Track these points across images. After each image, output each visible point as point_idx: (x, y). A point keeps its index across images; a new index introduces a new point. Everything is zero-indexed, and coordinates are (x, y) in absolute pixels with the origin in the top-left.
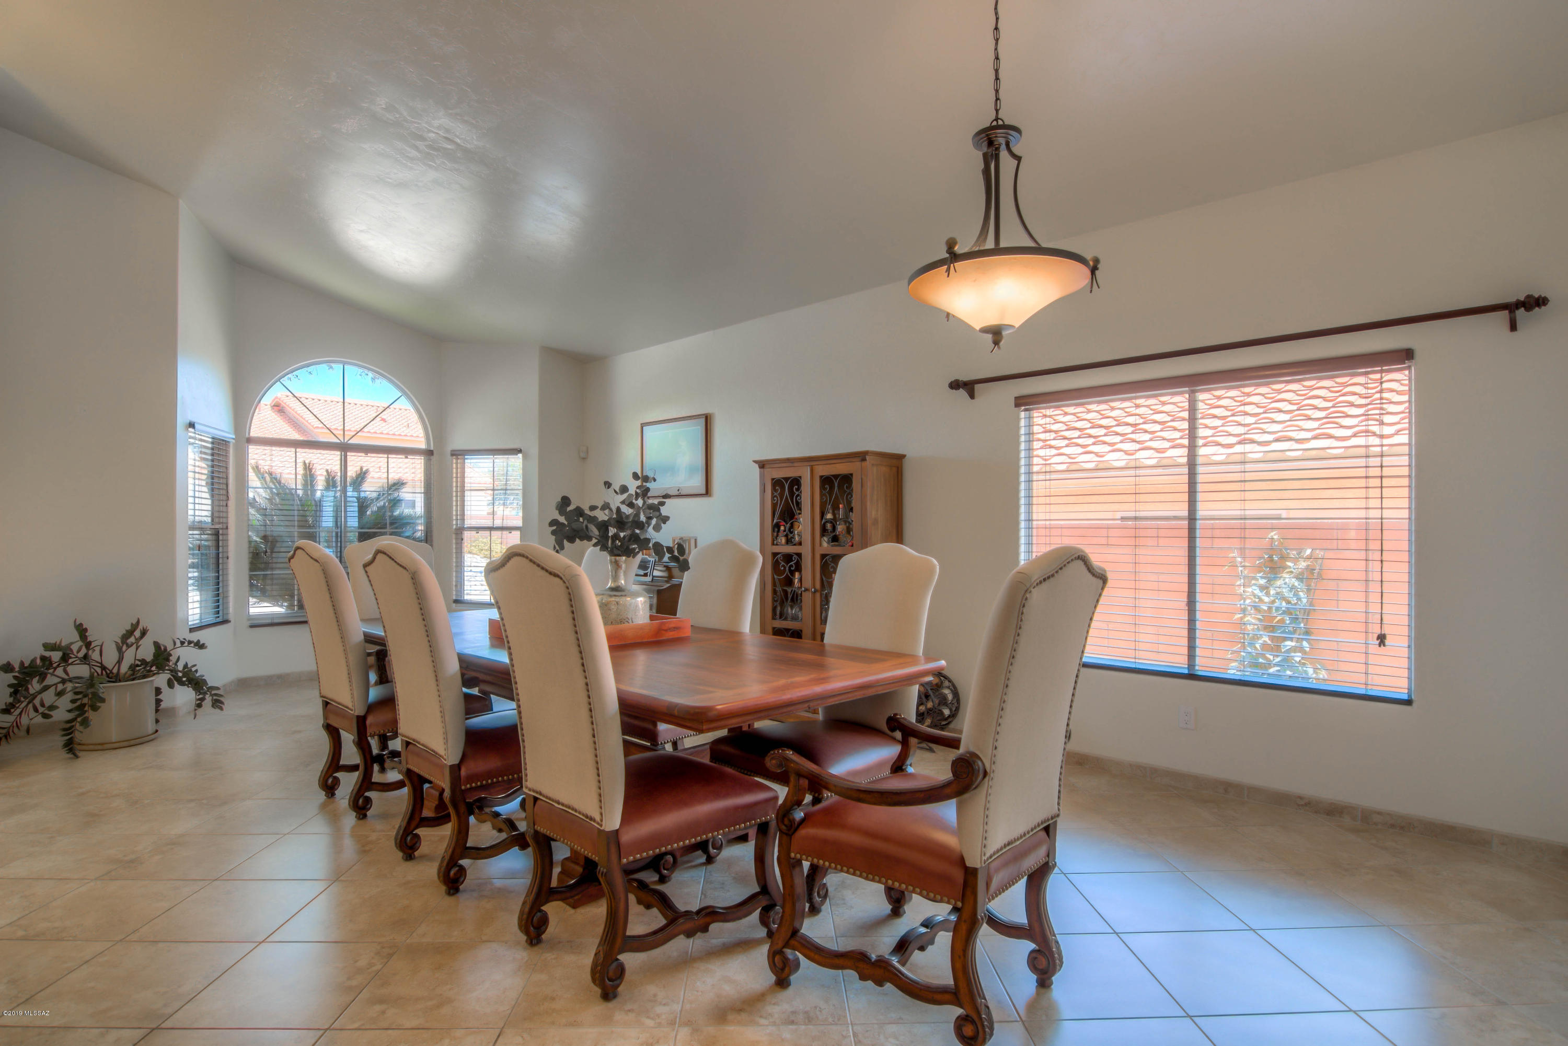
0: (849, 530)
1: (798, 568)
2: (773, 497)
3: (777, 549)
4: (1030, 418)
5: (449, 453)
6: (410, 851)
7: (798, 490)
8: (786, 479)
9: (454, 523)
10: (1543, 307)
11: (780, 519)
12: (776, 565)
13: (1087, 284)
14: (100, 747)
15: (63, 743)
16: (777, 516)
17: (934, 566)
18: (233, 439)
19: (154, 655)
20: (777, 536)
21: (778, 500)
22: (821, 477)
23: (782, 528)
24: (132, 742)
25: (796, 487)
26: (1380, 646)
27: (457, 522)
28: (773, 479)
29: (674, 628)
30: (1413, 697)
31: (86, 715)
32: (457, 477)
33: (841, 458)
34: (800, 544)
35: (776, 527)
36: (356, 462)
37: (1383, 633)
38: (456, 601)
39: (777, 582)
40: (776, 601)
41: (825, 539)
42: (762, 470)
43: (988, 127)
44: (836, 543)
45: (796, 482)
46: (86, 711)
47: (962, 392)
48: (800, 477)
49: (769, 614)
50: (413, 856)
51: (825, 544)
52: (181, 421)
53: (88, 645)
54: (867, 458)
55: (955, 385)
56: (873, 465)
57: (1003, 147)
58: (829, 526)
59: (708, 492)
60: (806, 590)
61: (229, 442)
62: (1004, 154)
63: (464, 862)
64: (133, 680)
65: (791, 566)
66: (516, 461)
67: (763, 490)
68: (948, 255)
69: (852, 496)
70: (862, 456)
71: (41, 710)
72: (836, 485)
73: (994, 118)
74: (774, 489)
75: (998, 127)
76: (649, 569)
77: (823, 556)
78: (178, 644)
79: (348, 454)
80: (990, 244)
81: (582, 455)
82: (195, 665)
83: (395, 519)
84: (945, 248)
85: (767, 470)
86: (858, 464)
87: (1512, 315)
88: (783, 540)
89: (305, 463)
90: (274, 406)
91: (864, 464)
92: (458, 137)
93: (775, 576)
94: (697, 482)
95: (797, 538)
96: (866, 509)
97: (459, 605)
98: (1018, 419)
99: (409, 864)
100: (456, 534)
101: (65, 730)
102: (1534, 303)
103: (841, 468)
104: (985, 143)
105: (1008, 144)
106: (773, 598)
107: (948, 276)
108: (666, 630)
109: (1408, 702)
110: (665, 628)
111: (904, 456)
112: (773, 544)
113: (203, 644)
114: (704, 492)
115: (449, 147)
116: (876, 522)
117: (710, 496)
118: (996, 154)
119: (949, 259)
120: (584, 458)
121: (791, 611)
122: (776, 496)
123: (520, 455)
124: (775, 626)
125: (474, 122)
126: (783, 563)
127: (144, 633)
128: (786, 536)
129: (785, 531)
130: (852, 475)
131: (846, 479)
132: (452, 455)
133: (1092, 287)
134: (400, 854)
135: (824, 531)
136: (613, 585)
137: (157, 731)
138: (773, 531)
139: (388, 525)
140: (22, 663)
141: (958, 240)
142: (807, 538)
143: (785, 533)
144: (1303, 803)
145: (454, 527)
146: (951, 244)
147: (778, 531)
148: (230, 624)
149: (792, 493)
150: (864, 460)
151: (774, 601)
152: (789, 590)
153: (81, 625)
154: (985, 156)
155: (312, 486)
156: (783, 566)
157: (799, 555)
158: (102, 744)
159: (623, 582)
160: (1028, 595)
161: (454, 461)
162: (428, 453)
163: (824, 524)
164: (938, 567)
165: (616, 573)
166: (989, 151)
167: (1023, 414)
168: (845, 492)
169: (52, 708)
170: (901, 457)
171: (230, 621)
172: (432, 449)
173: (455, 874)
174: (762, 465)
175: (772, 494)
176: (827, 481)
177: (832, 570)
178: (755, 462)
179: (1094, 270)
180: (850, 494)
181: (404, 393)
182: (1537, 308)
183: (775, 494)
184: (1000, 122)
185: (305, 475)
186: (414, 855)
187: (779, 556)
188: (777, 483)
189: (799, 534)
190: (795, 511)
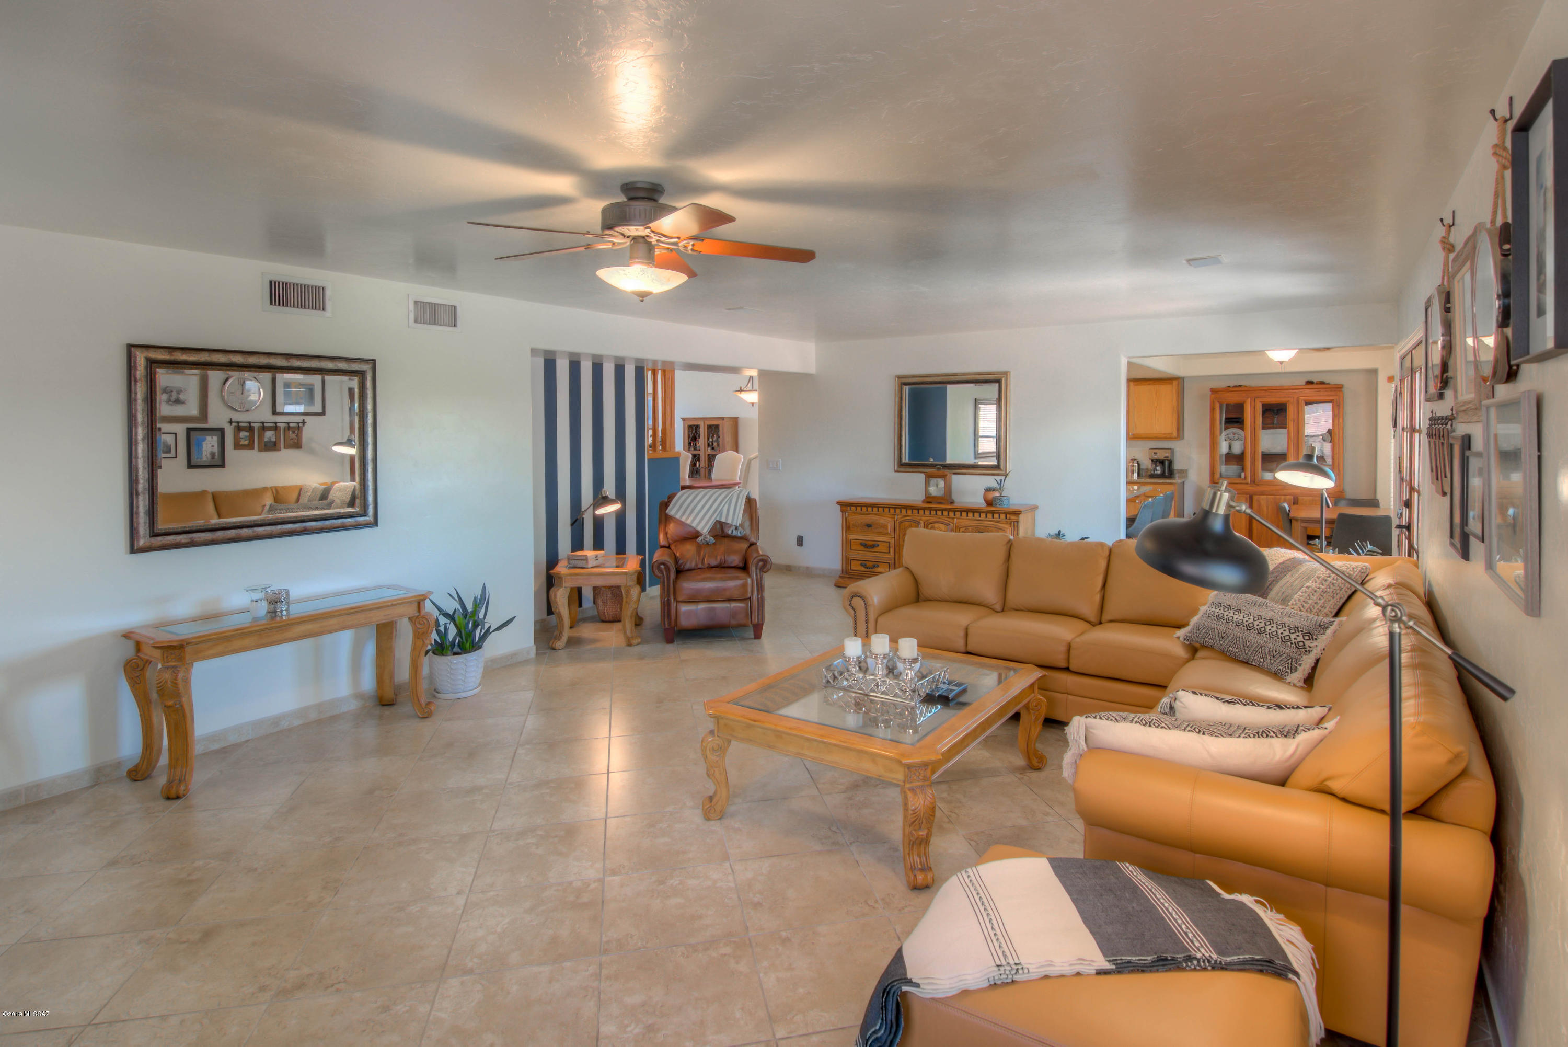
0: (718, 445)
1: (699, 459)
2: (688, 432)
7: (698, 430)
8: (694, 426)
11: (692, 441)
16: (690, 439)
20: (690, 447)
21: (691, 434)
22: (708, 425)
23: (692, 444)
33: (715, 419)
34: (699, 450)
35: (690, 444)
41: (709, 448)
42: (685, 422)
44: (714, 450)
45: (697, 427)
48: (699, 425)
51: (709, 451)
54: (725, 419)
56: (727, 421)
58: (711, 444)
60: (704, 466)
65: (696, 459)
67: (685, 430)
69: (719, 432)
70: (723, 419)
72: (713, 428)
74: (689, 429)
77: (709, 455)
85: (687, 423)
86: (721, 421)
88: (693, 449)
91: (724, 421)
96: (724, 438)
103: (715, 423)
111: (738, 417)
112: (689, 450)
116: (728, 441)
122: (690, 432)
129: (694, 445)
130: (719, 425)
131: (717, 427)
135: (709, 445)
142: (702, 448)
149: (696, 431)
150: (723, 420)
152: (695, 468)
157: (700, 455)
163: (709, 443)
168: (717, 430)
170: (737, 418)
174: (684, 419)
176: (710, 427)
177: (712, 460)
178: (681, 418)
188: (690, 427)
189: (699, 447)
190: (697, 437)
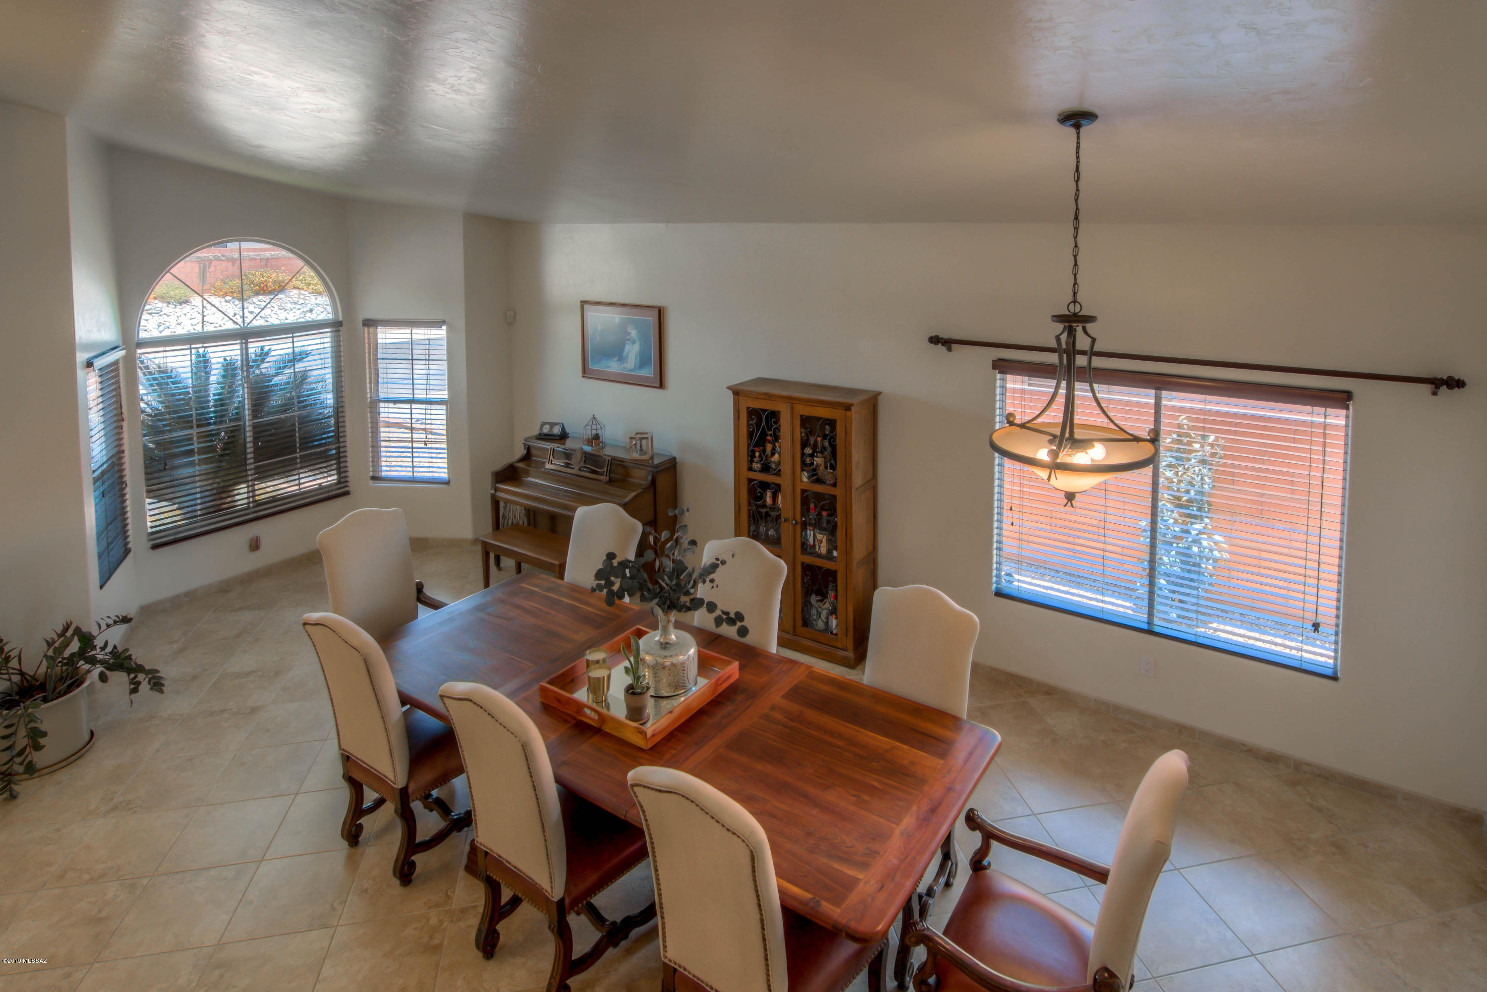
2: (749, 425)
3: (753, 475)
4: (1005, 381)
5: (359, 323)
7: (776, 423)
8: (763, 411)
9: (368, 396)
10: (1461, 389)
12: (751, 490)
16: (752, 444)
20: (753, 463)
21: (753, 430)
22: (803, 416)
23: (757, 454)
25: (775, 420)
26: (1314, 632)
27: (371, 394)
28: (748, 408)
30: (1339, 675)
32: (369, 347)
33: (824, 403)
35: (751, 453)
37: (1317, 622)
38: (374, 478)
39: (753, 504)
40: (752, 523)
41: (805, 473)
42: (736, 397)
44: (817, 479)
45: (774, 415)
47: (940, 348)
48: (779, 412)
51: (805, 480)
54: (852, 408)
55: (935, 340)
56: (856, 412)
58: (808, 460)
59: (661, 385)
60: (786, 520)
66: (441, 333)
67: (738, 417)
69: (835, 438)
70: (846, 406)
72: (818, 428)
74: (749, 418)
76: (606, 468)
77: (803, 491)
78: (104, 627)
79: (249, 339)
82: (123, 645)
85: (741, 399)
86: (842, 412)
87: (1436, 390)
88: (759, 468)
91: (848, 413)
93: (751, 502)
94: (650, 372)
95: (774, 468)
97: (376, 482)
98: (994, 381)
100: (371, 406)
102: (1454, 383)
103: (824, 413)
106: (749, 521)
108: (721, 684)
109: (1334, 678)
110: (720, 682)
111: (880, 393)
112: (748, 470)
114: (657, 384)
116: (857, 464)
117: (664, 389)
122: (752, 424)
123: (444, 327)
126: (759, 490)
128: (763, 463)
129: (762, 459)
130: (835, 420)
132: (362, 324)
134: (475, 949)
135: (803, 463)
138: (748, 457)
142: (786, 468)
144: (1246, 749)
145: (369, 400)
147: (755, 458)
148: (132, 556)
149: (769, 425)
150: (849, 409)
152: (764, 511)
156: (759, 493)
157: (778, 485)
161: (366, 331)
162: (335, 325)
163: (804, 458)
167: (998, 376)
168: (828, 434)
170: (876, 394)
171: (131, 552)
172: (341, 319)
174: (737, 392)
175: (748, 422)
176: (807, 419)
178: (728, 387)
180: (834, 434)
181: (308, 262)
182: (1456, 388)
183: (751, 422)
187: (756, 482)
188: (752, 413)
189: (777, 463)
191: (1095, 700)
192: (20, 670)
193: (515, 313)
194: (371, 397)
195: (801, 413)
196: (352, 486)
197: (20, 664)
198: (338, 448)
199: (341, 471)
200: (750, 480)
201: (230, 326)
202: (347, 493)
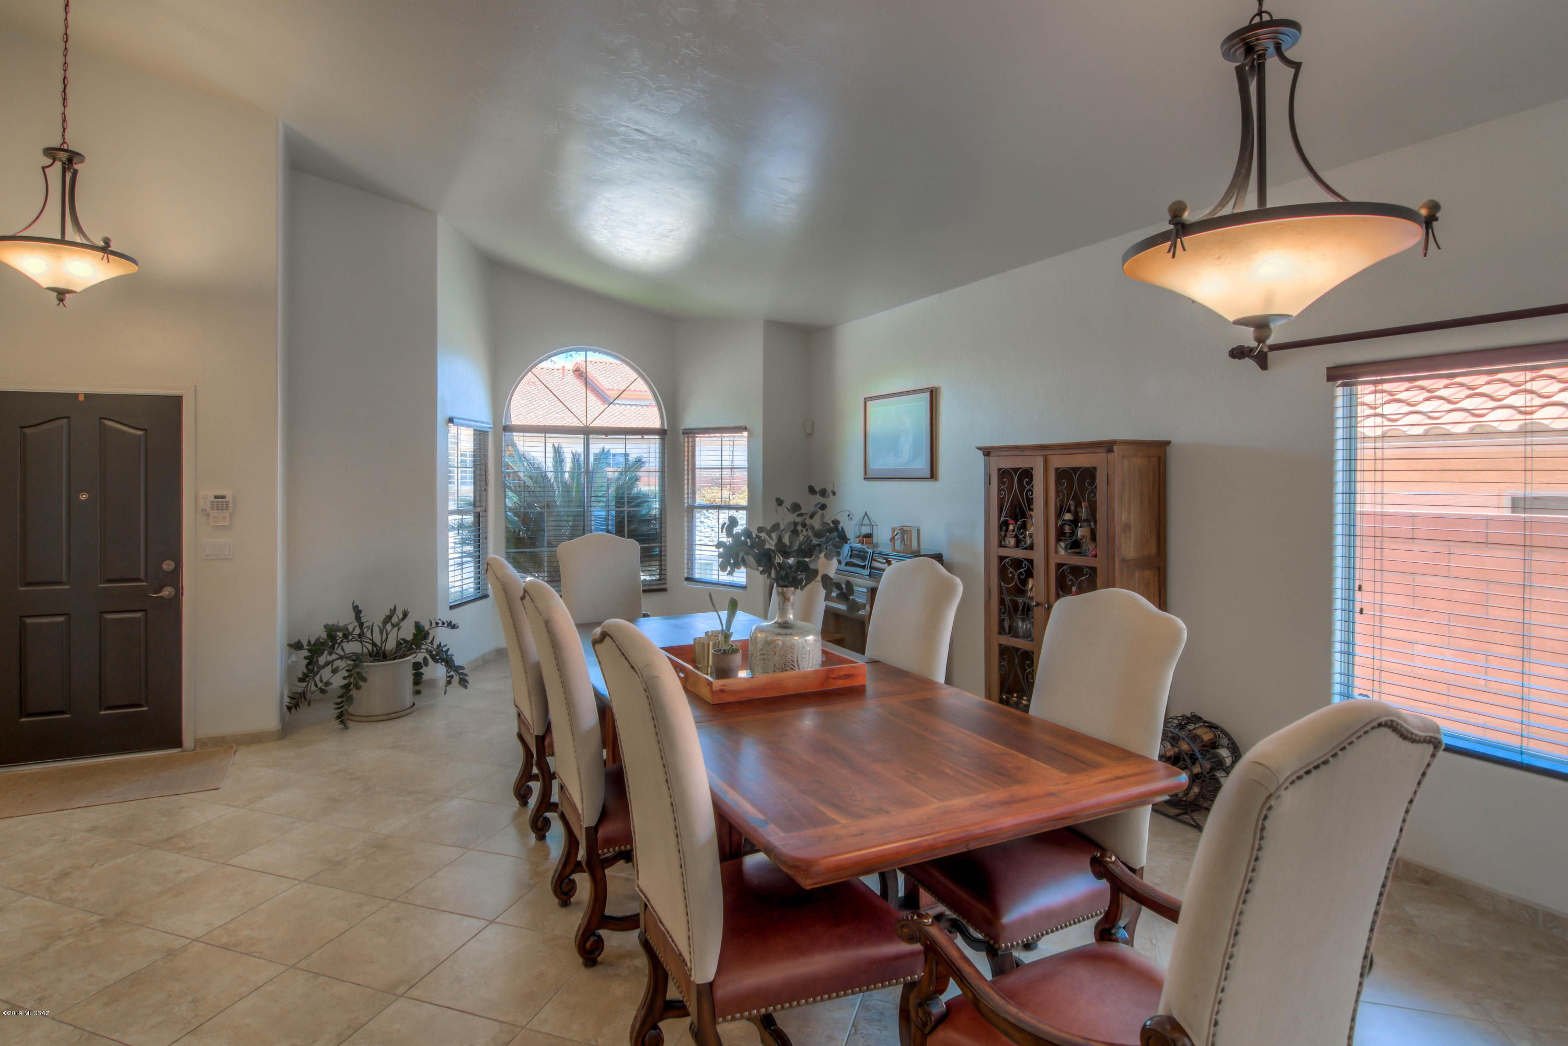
0: (1093, 537)
1: (1029, 574)
2: (1000, 490)
3: (1004, 552)
4: (1352, 396)
5: (681, 433)
6: (565, 897)
7: (1028, 483)
8: (1016, 470)
9: (686, 501)
11: (1011, 517)
12: (1002, 571)
13: (1418, 244)
14: (366, 719)
15: (336, 715)
16: (1004, 514)
17: (1180, 631)
18: (491, 428)
19: (415, 635)
20: (1005, 536)
21: (1005, 496)
22: (1057, 469)
23: (1011, 527)
24: (393, 716)
25: (1027, 480)
27: (688, 500)
28: (999, 470)
29: (846, 675)
31: (351, 693)
32: (688, 456)
33: (1084, 448)
34: (1031, 547)
35: (1003, 526)
36: (597, 446)
38: (688, 579)
39: (1005, 591)
40: (1004, 613)
41: (1062, 544)
42: (987, 457)
43: (1246, 27)
44: (1077, 550)
45: (1027, 474)
46: (351, 690)
47: (1249, 364)
48: (1032, 469)
49: (995, 628)
50: (568, 902)
51: (1062, 552)
52: (441, 418)
53: (361, 625)
54: (1115, 448)
55: (1238, 352)
56: (1123, 457)
57: (1272, 50)
58: (1067, 529)
59: (933, 475)
60: (1038, 604)
61: (487, 432)
62: (1272, 63)
63: (603, 933)
64: (394, 659)
65: (1021, 574)
66: (742, 439)
67: (988, 482)
68: (1172, 227)
69: (1095, 495)
70: (1108, 446)
71: (320, 685)
72: (1076, 480)
73: (1256, 11)
74: (1001, 481)
75: (1262, 25)
76: (867, 562)
77: (1059, 566)
78: (434, 625)
79: (591, 436)
80: (1250, 203)
81: (808, 431)
82: (446, 645)
83: (633, 498)
84: (1168, 217)
85: (993, 459)
86: (1104, 455)
88: (1012, 542)
89: (554, 446)
90: (575, 371)
91: (1110, 455)
92: (646, 127)
93: (1002, 584)
94: (922, 464)
95: (1028, 541)
96: (1113, 512)
97: (690, 583)
98: (1333, 398)
99: (564, 911)
100: (688, 512)
101: (337, 704)
103: (1082, 461)
104: (1241, 52)
105: (1278, 48)
106: (1000, 610)
107: (1173, 256)
108: (835, 679)
110: (834, 676)
111: (1168, 443)
112: (1001, 546)
113: (454, 625)
114: (928, 475)
115: (642, 138)
116: (1127, 527)
117: (936, 480)
118: (1259, 64)
119: (1174, 232)
120: (809, 435)
121: (1022, 626)
122: (1003, 490)
123: (745, 434)
124: (1002, 642)
125: (658, 110)
126: (1011, 569)
127: (405, 615)
128: (1016, 536)
129: (1013, 531)
130: (1095, 468)
131: (1089, 474)
132: (683, 433)
133: (1426, 248)
134: (556, 900)
135: (1060, 535)
136: (780, 620)
137: (414, 704)
138: (1000, 529)
139: (626, 504)
140: (309, 642)
141: (1188, 205)
142: (1039, 541)
143: (1014, 533)
145: (686, 505)
146: (1176, 212)
147: (1006, 531)
148: (488, 599)
149: (1021, 487)
150: (1110, 450)
151: (1001, 612)
152: (1020, 600)
153: (357, 606)
154: (1240, 71)
155: (562, 468)
156: (1011, 572)
157: (1031, 562)
158: (368, 716)
159: (791, 617)
160: (1273, 802)
161: (686, 440)
162: (662, 433)
163: (1062, 526)
164: (1185, 632)
165: (783, 606)
166: (1247, 61)
167: (1339, 391)
168: (1087, 489)
169: (328, 684)
170: (1163, 445)
171: (489, 596)
172: (666, 428)
173: (591, 945)
174: (987, 452)
175: (999, 486)
176: (1063, 475)
177: (1070, 583)
178: (979, 448)
179: (1429, 222)
180: (1094, 492)
181: (640, 375)
183: (1002, 487)
184: (1266, 17)
185: (555, 458)
186: (570, 901)
187: (1007, 560)
188: (1004, 474)
189: (1031, 536)
190: (1025, 509)
191: (1510, 901)
192: (372, 640)
193: (813, 423)
194: (688, 503)
195: (1056, 466)
196: (669, 585)
197: (372, 634)
198: (661, 547)
199: (663, 572)
200: (1001, 558)
201: (576, 423)
202: (664, 590)
